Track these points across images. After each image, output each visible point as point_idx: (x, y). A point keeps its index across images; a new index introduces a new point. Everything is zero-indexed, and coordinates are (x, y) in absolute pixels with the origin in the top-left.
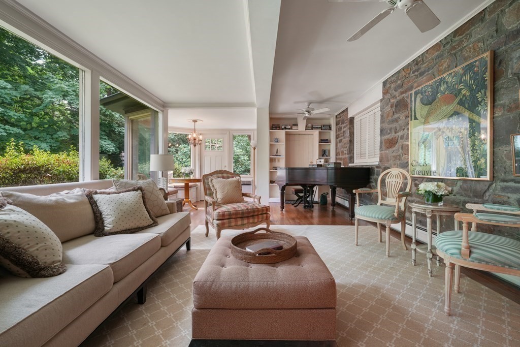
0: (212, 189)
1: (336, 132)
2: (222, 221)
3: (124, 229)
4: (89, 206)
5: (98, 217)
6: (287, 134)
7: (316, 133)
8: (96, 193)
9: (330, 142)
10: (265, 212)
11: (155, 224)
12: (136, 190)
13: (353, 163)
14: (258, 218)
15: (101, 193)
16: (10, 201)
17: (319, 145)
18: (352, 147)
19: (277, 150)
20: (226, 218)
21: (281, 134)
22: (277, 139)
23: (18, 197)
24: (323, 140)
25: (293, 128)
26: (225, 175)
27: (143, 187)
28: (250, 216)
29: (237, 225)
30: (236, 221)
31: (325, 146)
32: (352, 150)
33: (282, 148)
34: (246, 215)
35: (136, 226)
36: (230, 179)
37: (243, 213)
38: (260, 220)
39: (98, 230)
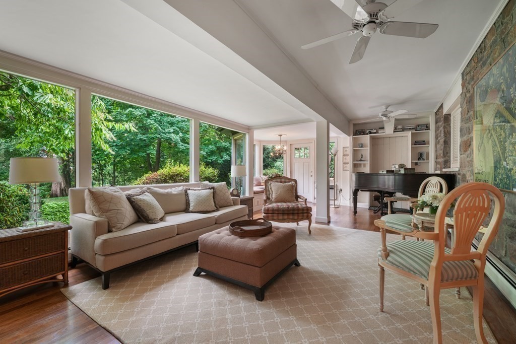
0: (270, 190)
1: (436, 132)
2: (268, 215)
3: (199, 210)
4: (185, 196)
5: (188, 203)
6: (372, 138)
7: (409, 134)
8: (189, 189)
9: (429, 144)
10: (305, 212)
11: (217, 210)
12: (211, 189)
13: (450, 168)
14: (298, 216)
15: (192, 190)
16: (148, 191)
17: (412, 147)
18: (448, 149)
19: (362, 155)
20: (270, 212)
21: (366, 139)
22: (362, 144)
23: (152, 189)
24: (418, 142)
25: (379, 132)
26: (283, 180)
27: (215, 187)
28: (291, 214)
29: (279, 219)
30: (278, 216)
31: (422, 149)
32: (447, 153)
33: (366, 152)
34: (287, 212)
35: (205, 210)
36: (286, 184)
37: (283, 210)
38: (300, 218)
39: (186, 210)
